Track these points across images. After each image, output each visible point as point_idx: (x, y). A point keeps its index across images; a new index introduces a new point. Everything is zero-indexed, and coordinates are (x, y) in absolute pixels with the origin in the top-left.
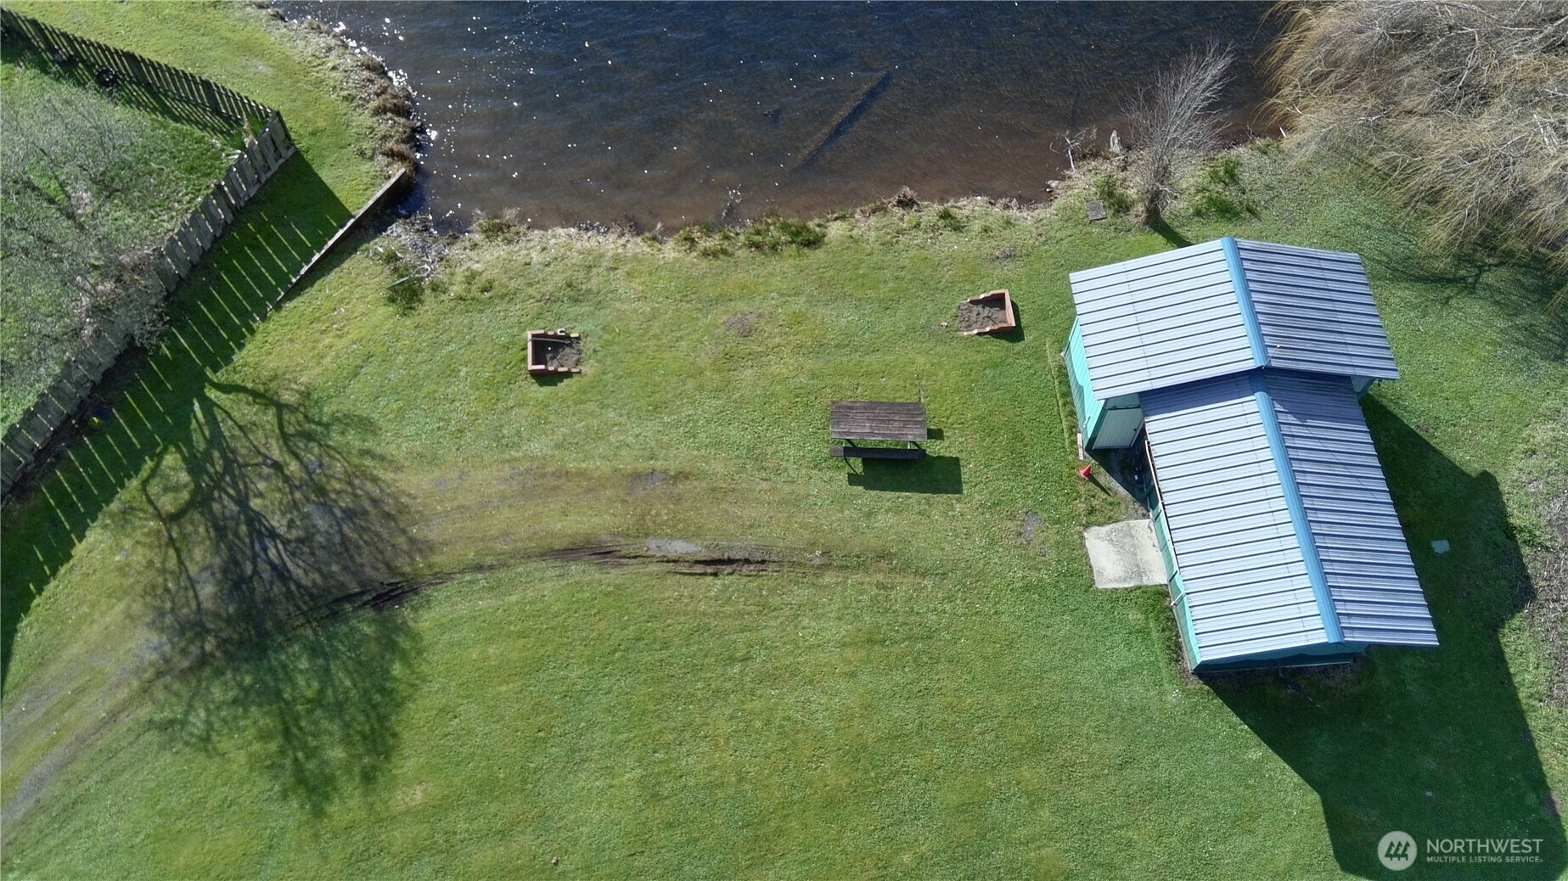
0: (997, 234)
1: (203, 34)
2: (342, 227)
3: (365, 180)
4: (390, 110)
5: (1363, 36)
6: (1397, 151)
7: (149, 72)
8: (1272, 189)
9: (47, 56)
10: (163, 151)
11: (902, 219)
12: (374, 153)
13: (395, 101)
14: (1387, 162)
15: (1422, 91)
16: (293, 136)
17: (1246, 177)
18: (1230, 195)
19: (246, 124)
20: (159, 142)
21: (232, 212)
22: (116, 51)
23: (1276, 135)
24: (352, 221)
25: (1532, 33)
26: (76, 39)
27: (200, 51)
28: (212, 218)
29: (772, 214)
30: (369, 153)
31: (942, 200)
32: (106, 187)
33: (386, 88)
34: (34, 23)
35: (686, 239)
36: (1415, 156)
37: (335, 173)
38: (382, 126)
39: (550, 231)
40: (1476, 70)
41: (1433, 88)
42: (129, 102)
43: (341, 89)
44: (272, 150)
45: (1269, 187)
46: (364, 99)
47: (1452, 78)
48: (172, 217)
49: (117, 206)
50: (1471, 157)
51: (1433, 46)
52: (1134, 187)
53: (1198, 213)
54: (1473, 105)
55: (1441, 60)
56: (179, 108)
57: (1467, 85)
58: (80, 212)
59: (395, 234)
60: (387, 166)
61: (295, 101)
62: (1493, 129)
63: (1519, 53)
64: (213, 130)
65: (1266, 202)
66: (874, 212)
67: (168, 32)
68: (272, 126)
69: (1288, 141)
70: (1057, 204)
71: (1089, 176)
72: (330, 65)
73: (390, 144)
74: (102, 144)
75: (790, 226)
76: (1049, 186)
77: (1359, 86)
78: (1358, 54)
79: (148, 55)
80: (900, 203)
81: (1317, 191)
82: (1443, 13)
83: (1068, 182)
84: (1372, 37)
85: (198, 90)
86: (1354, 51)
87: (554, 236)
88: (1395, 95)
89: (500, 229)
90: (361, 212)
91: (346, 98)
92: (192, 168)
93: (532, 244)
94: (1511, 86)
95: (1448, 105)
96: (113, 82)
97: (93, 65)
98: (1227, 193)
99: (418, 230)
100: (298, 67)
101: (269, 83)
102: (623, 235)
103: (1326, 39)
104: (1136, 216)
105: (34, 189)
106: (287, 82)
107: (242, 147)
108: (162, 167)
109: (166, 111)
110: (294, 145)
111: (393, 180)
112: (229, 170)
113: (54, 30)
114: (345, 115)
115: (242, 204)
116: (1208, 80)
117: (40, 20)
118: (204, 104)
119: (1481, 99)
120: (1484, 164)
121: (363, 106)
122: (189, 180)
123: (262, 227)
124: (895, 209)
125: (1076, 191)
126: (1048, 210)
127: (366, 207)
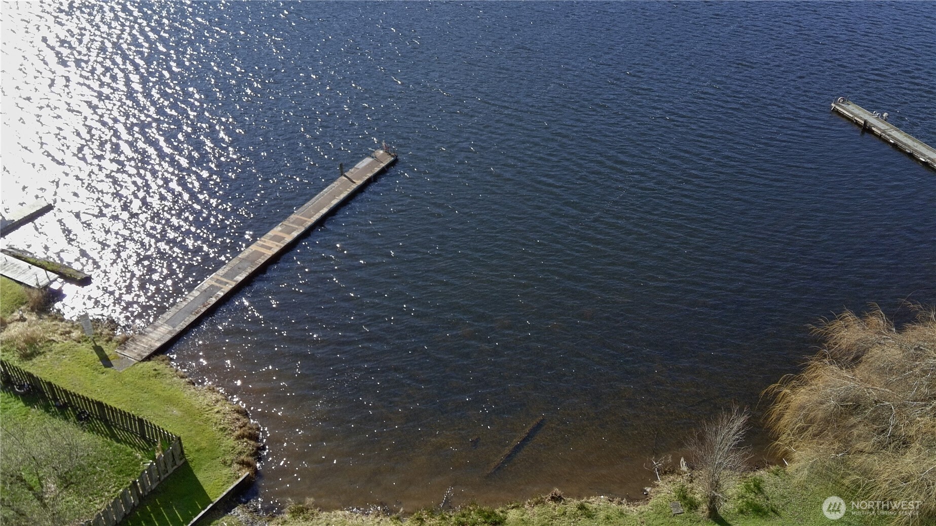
0: (616, 521)
1: (146, 392)
2: (204, 509)
3: (224, 479)
4: (247, 437)
5: (824, 406)
6: (858, 475)
7: (108, 412)
8: (785, 497)
9: (52, 403)
10: (106, 460)
11: (554, 509)
12: (232, 462)
13: (250, 431)
14: (853, 482)
15: (866, 439)
16: (185, 451)
17: (767, 489)
18: (760, 500)
19: (159, 444)
20: (104, 454)
21: (139, 499)
22: (92, 401)
23: (783, 465)
24: (211, 505)
25: (925, 405)
26: (71, 393)
27: (141, 402)
28: (126, 502)
29: (473, 503)
30: (229, 462)
31: (580, 497)
32: (66, 481)
33: (246, 424)
34: (49, 384)
35: (418, 519)
36: (869, 479)
37: (207, 475)
38: (240, 446)
39: (333, 512)
40: (896, 426)
41: (873, 437)
42: (92, 430)
43: (220, 424)
44: (171, 460)
45: (783, 497)
46: (232, 430)
47: (883, 431)
48: (102, 501)
49: (70, 493)
50: (906, 480)
51: (868, 412)
52: (699, 493)
53: (741, 512)
54: (899, 447)
55: (874, 420)
56: (121, 434)
57: (892, 435)
58: (47, 496)
59: (236, 514)
60: (238, 471)
61: (191, 431)
62: (915, 462)
63: (921, 417)
64: (138, 448)
65: (783, 506)
66: (537, 504)
67: (125, 390)
68: (174, 445)
69: (790, 468)
70: (651, 502)
71: (670, 485)
72: (216, 410)
73: (243, 457)
74: (70, 455)
75: (484, 512)
76: (645, 491)
77: (827, 435)
78: (823, 416)
79: (111, 403)
80: (553, 498)
81: (813, 499)
82: (869, 393)
83: (657, 489)
84: (830, 406)
85: (135, 424)
86: (820, 415)
87: (335, 516)
88: (850, 441)
89: (302, 511)
90: (218, 499)
91: (221, 429)
92: (121, 471)
93: (321, 521)
94: (920, 437)
95: (884, 447)
96: (87, 419)
97: (77, 408)
98: (758, 499)
99: (251, 512)
100: (197, 411)
101: (178, 420)
102: (378, 516)
103: (802, 407)
104: (703, 512)
105: (22, 481)
106: (189, 420)
107: (154, 458)
108: (103, 469)
109: (113, 436)
110: (185, 457)
111: (241, 479)
112: (143, 472)
113: (60, 389)
114: (219, 439)
115: (146, 494)
116: (735, 429)
117: (53, 382)
118: (136, 432)
119: (904, 444)
120: (914, 484)
121: (231, 434)
122: (117, 478)
123: (155, 508)
124: (550, 503)
125: (663, 494)
126: (646, 506)
127: (221, 496)
